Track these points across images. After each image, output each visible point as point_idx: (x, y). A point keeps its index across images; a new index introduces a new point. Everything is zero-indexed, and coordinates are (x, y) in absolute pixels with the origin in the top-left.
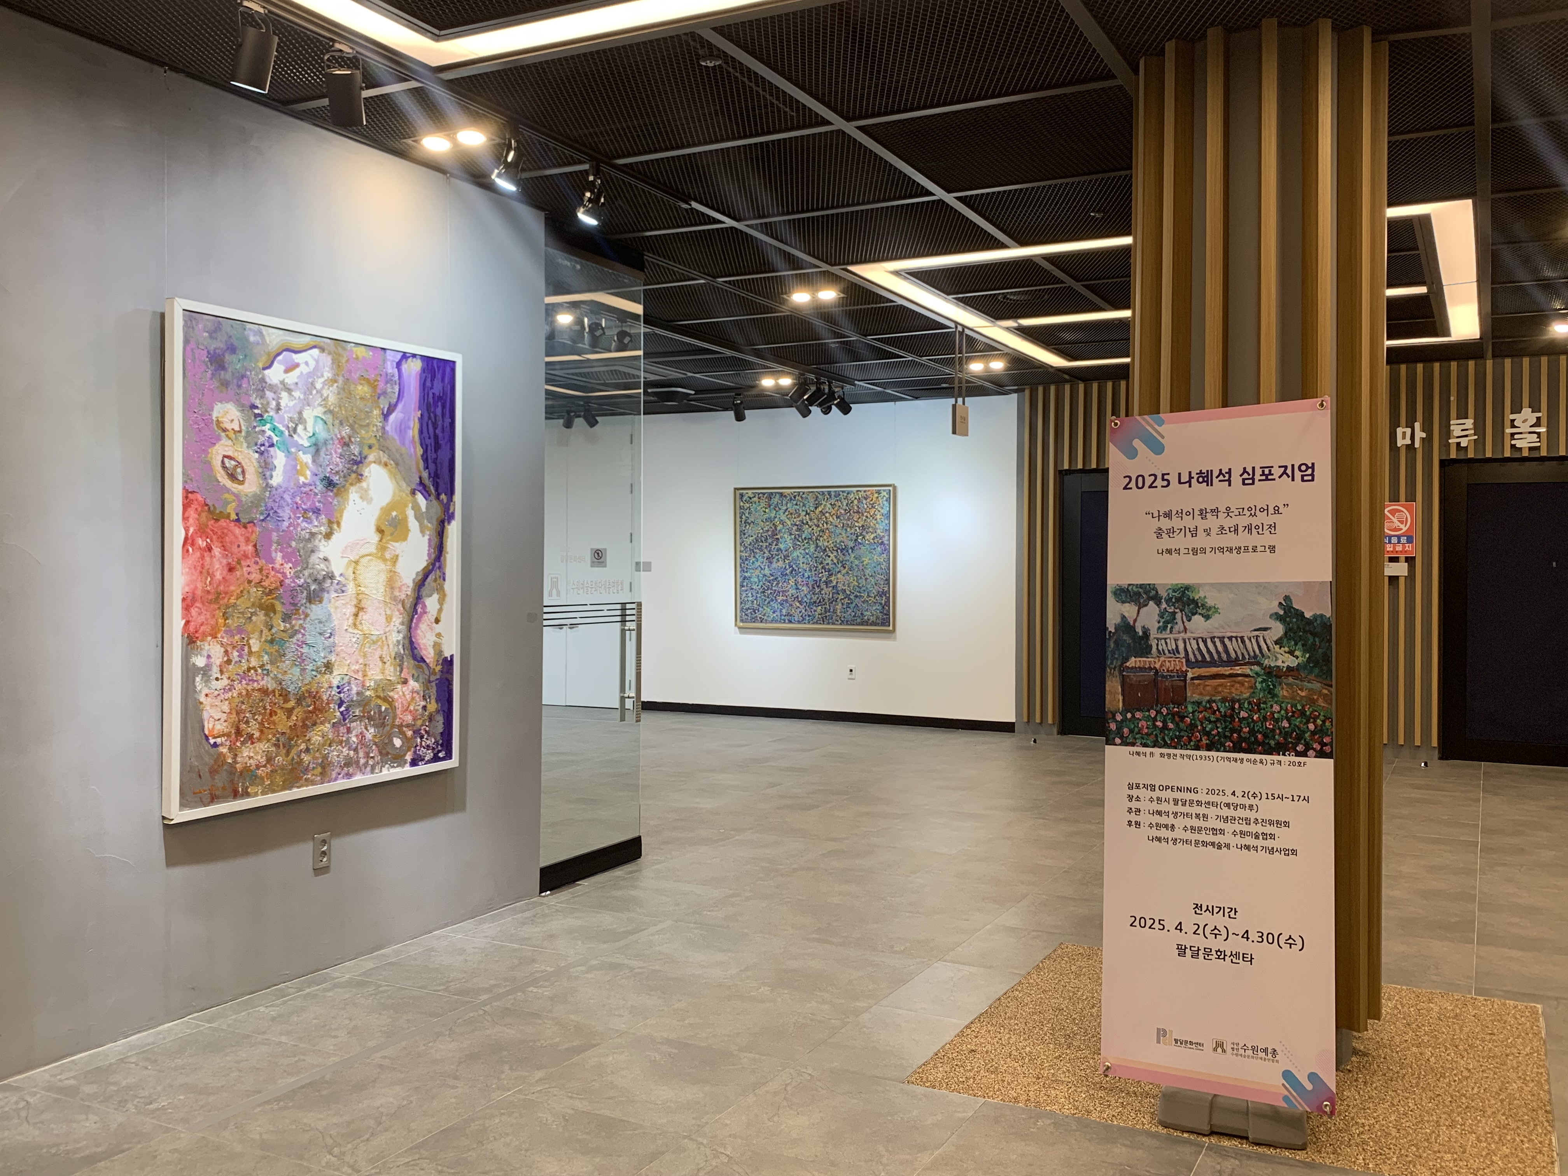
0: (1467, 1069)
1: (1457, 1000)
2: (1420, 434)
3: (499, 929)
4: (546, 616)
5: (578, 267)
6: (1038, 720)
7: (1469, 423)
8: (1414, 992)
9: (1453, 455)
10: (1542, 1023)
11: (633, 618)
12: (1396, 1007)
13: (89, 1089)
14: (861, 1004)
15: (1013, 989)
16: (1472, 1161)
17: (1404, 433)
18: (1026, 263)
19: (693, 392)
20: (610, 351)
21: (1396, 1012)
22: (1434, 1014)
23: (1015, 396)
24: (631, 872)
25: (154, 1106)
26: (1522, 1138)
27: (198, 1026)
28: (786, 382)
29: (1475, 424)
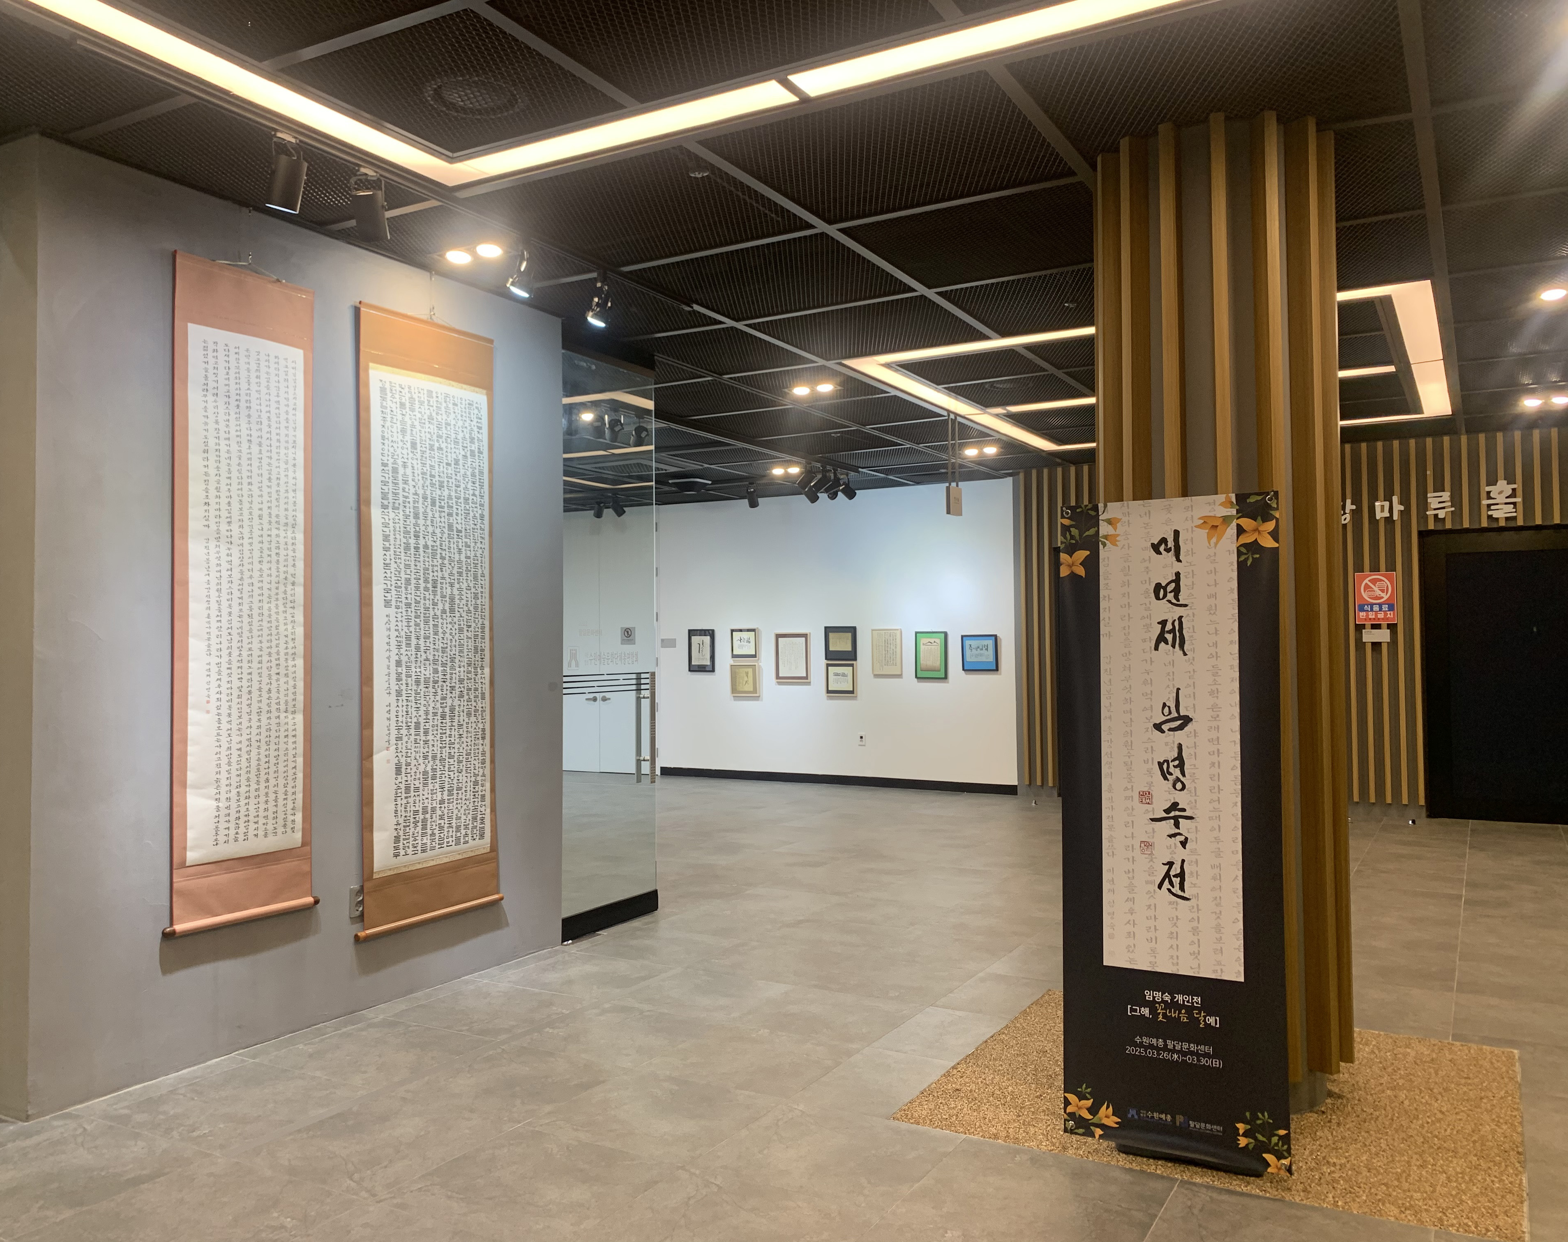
0: (1441, 1111)
1: (1434, 1045)
2: (1398, 507)
3: (522, 975)
4: (565, 685)
5: (594, 367)
6: (1039, 783)
7: (1446, 495)
8: (1391, 1037)
9: (1431, 526)
10: (1518, 1068)
11: (647, 687)
12: (1373, 1052)
13: (140, 1118)
14: (854, 1046)
15: (1000, 1033)
16: (1441, 1200)
17: (1383, 507)
18: (1009, 353)
19: (710, 482)
20: (629, 446)
21: (1372, 1056)
22: (1410, 1059)
23: (1010, 479)
24: (647, 924)
25: (195, 1134)
26: (1494, 1179)
27: (243, 1061)
28: (795, 470)
29: (1452, 496)
